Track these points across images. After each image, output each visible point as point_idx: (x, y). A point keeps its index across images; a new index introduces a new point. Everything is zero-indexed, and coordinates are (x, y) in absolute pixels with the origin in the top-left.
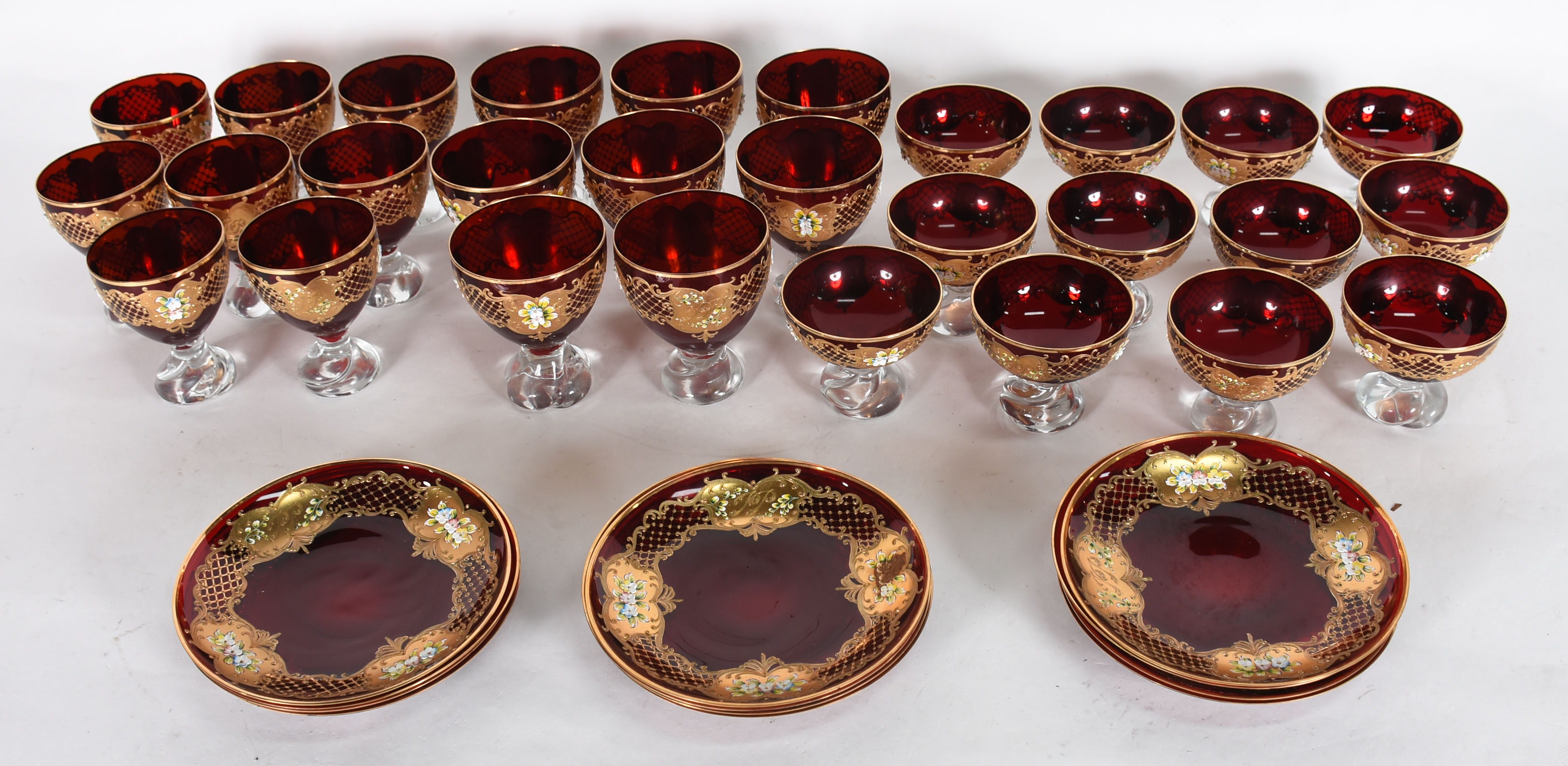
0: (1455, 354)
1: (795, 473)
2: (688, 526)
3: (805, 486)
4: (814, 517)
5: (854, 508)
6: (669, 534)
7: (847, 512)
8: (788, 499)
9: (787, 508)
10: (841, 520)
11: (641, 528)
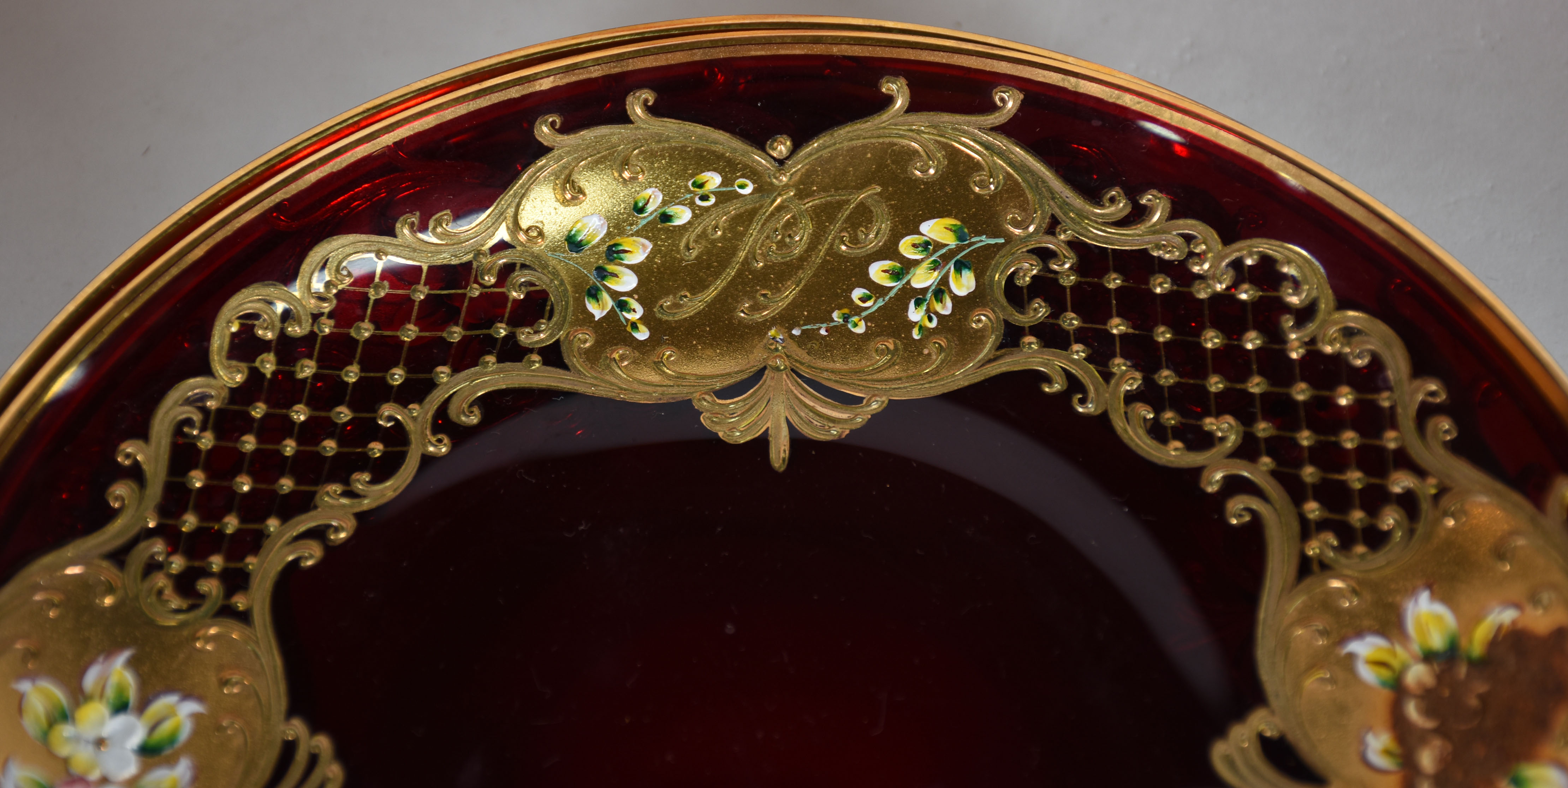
1: (992, 108)
2: (443, 373)
3: (1037, 182)
4: (1079, 352)
5: (1288, 322)
6: (344, 414)
7: (1252, 342)
8: (950, 240)
9: (941, 290)
10: (1216, 384)
11: (194, 385)
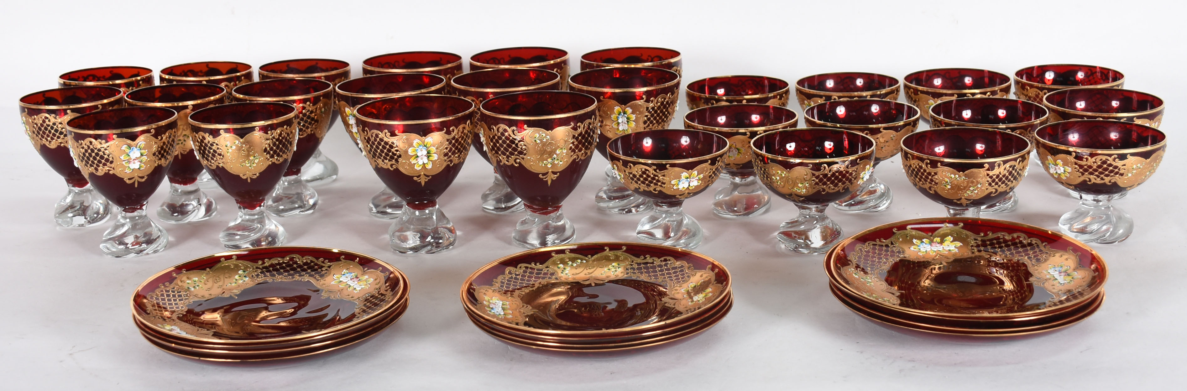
0: (1127, 154)
1: (622, 249)
3: (629, 257)
4: (638, 274)
10: (659, 273)
11: (503, 276)
